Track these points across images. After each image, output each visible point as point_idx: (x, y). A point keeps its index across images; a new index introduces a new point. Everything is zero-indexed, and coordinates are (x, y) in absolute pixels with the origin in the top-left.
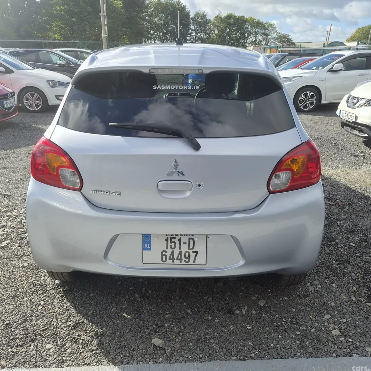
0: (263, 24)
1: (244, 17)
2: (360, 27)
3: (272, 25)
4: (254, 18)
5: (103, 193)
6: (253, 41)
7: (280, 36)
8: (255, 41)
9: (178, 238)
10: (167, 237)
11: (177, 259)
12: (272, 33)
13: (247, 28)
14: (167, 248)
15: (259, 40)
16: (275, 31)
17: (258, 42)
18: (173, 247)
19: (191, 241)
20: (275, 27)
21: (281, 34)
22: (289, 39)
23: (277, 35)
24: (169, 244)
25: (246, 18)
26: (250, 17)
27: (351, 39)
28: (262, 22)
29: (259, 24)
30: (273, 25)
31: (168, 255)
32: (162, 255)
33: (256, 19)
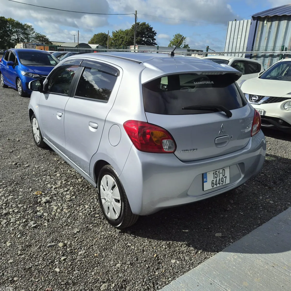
0: (22, 25)
1: (4, 17)
2: (96, 34)
3: (29, 26)
4: (13, 20)
5: (188, 151)
6: (16, 38)
7: (39, 36)
8: (18, 38)
9: (218, 171)
10: (213, 172)
11: (218, 184)
12: (31, 33)
13: (9, 27)
14: (214, 179)
15: (21, 38)
16: (33, 32)
17: (21, 40)
18: (216, 177)
19: (224, 171)
20: (33, 29)
21: (39, 35)
22: (46, 39)
23: (36, 35)
24: (215, 176)
25: (6, 19)
26: (10, 18)
27: (91, 42)
28: (21, 23)
29: (18, 25)
30: (31, 27)
31: (214, 182)
32: (212, 183)
33: (15, 21)
